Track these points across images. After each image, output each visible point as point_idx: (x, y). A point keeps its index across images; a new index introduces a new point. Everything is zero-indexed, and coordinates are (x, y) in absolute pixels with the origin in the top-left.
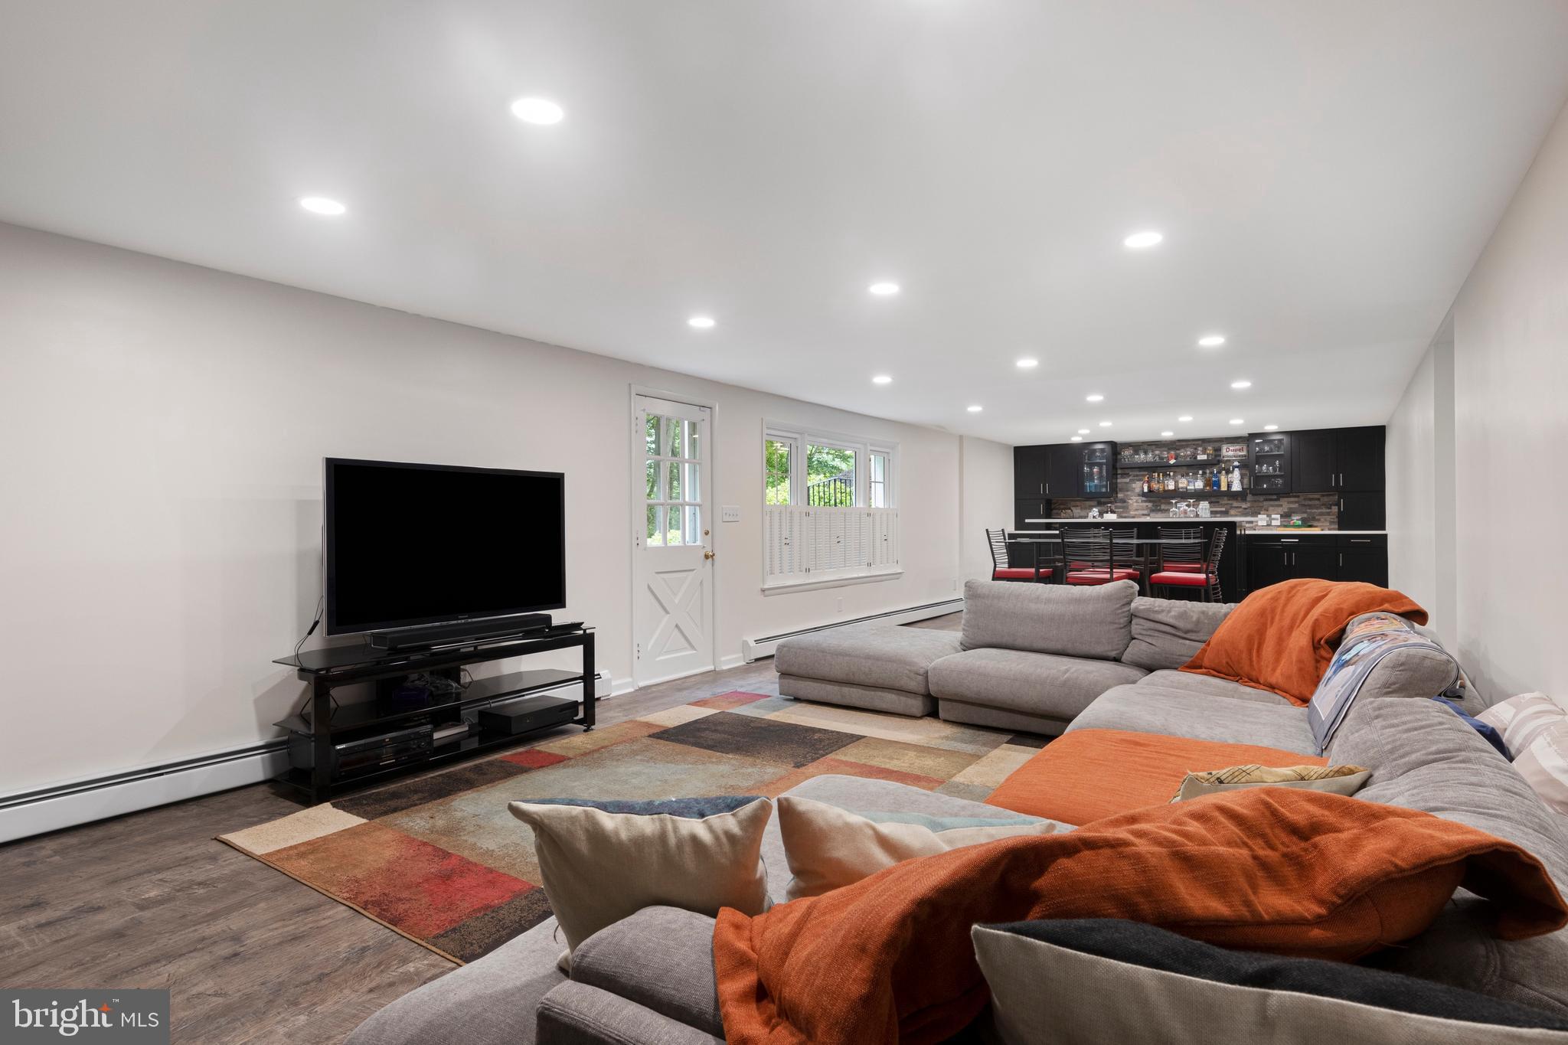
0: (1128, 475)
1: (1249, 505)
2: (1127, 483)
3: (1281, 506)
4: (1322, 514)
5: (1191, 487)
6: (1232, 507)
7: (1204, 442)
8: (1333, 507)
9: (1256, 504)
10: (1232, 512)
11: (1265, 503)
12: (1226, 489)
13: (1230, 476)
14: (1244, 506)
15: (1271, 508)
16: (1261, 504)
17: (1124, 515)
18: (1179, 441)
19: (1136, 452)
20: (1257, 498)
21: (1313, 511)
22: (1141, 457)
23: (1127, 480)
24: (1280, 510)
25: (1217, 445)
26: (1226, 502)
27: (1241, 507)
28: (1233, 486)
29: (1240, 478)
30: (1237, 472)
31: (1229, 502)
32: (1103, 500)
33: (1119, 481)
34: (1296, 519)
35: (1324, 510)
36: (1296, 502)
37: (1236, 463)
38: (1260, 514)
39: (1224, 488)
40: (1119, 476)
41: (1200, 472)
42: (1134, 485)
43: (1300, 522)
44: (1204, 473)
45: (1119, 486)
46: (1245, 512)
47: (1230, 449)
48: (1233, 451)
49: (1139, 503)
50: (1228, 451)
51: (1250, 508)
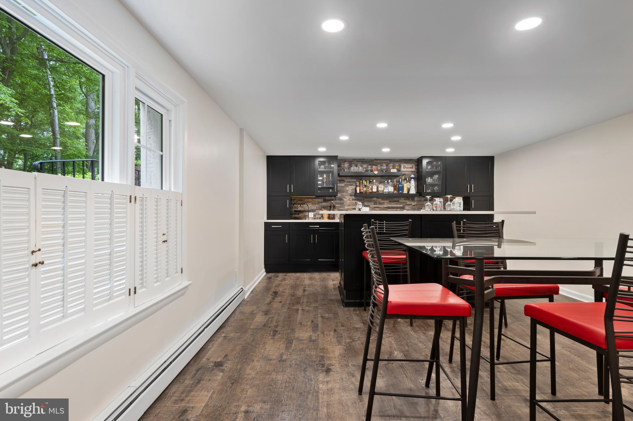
1: (416, 203)
2: (343, 187)
5: (386, 190)
6: (406, 205)
7: (392, 161)
9: (420, 203)
10: (407, 207)
12: (407, 193)
13: (409, 184)
14: (413, 204)
16: (422, 203)
17: (341, 209)
18: (376, 160)
19: (351, 165)
22: (354, 169)
23: (343, 185)
25: (399, 164)
26: (403, 201)
27: (411, 204)
28: (410, 191)
29: (414, 186)
30: (413, 182)
32: (327, 198)
33: (338, 185)
37: (411, 176)
38: (422, 209)
39: (405, 191)
41: (391, 181)
42: (347, 188)
44: (394, 182)
45: (338, 188)
46: (413, 208)
47: (405, 166)
48: (407, 168)
49: (350, 200)
50: (404, 168)
51: (417, 205)
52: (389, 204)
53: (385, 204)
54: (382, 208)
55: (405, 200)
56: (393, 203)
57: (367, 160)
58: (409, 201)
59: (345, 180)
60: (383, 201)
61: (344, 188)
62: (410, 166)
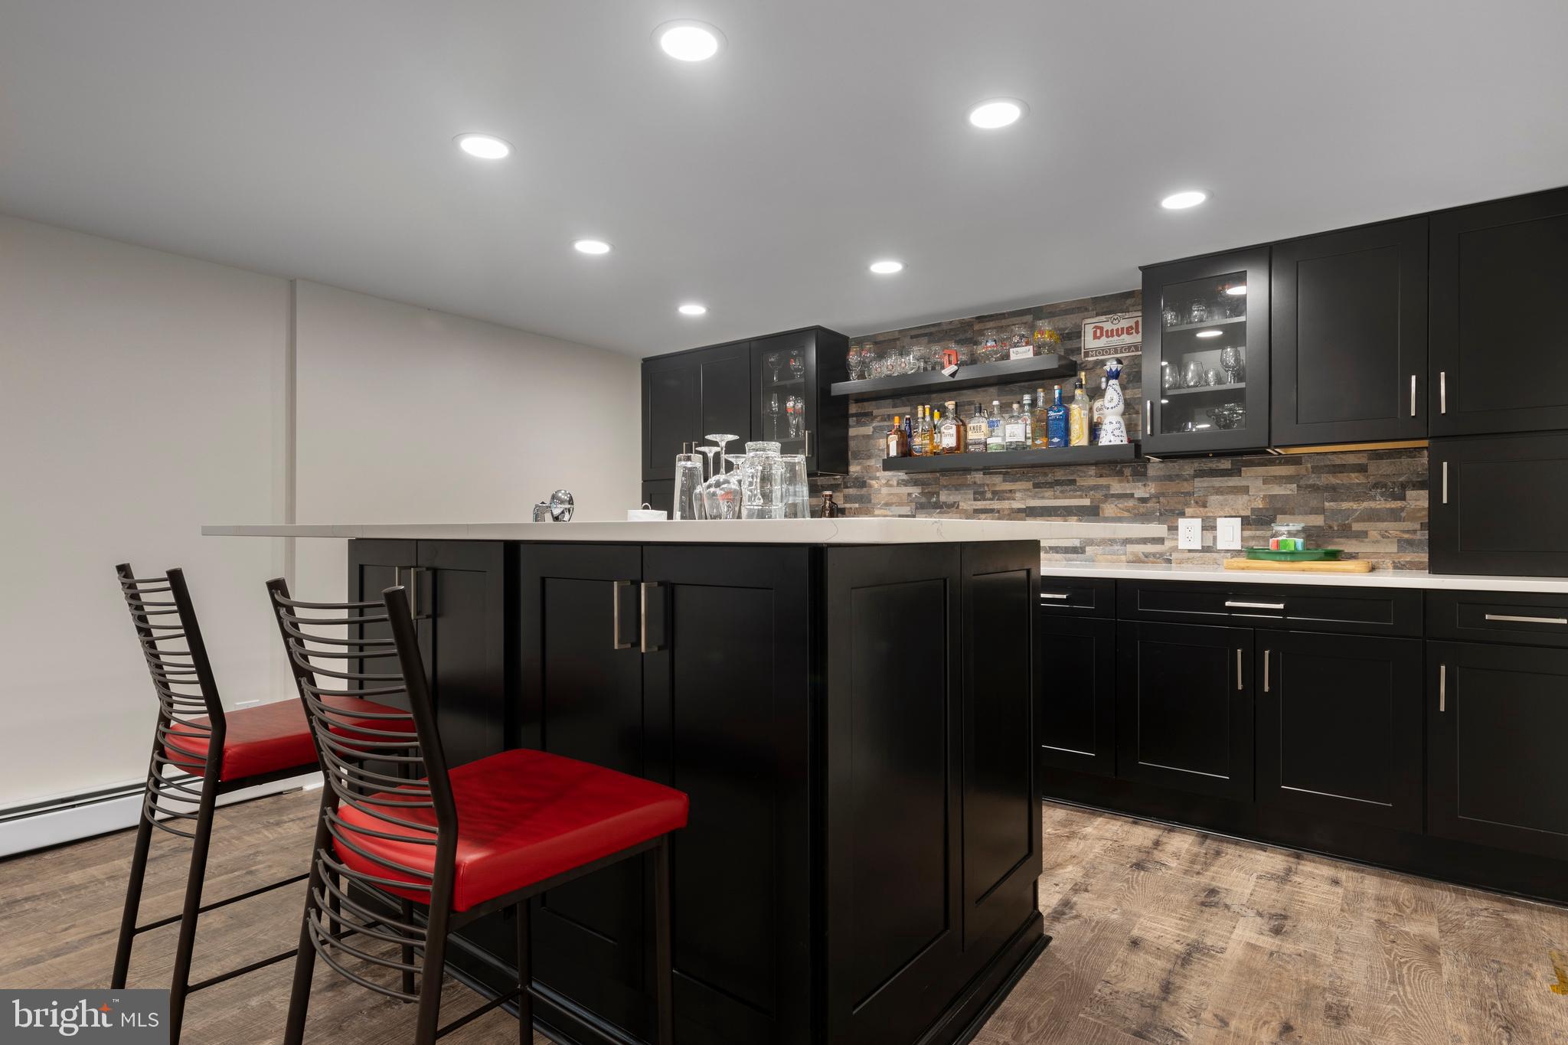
0: (868, 415)
2: (868, 437)
3: (1245, 490)
4: (1372, 516)
5: (995, 442)
6: (1108, 497)
7: (1033, 314)
8: (1410, 494)
9: (1173, 487)
10: (1109, 509)
11: (1199, 483)
12: (1084, 443)
13: (1097, 404)
14: (1140, 492)
15: (1214, 499)
16: (1186, 487)
18: (981, 319)
19: (881, 356)
20: (1174, 467)
21: (1345, 505)
23: (868, 430)
24: (1240, 504)
25: (1067, 322)
26: (1092, 482)
27: (1132, 495)
28: (1103, 433)
29: (1121, 407)
30: (1113, 394)
31: (1103, 481)
33: (852, 432)
34: (1287, 532)
35: (1381, 504)
36: (1289, 479)
37: (1112, 366)
38: (1182, 514)
39: (1079, 437)
40: (852, 421)
41: (1027, 399)
43: (1300, 541)
44: (1034, 403)
45: (852, 444)
46: (1142, 510)
47: (1101, 328)
48: (1110, 334)
49: (891, 486)
50: (1095, 337)
51: (1157, 497)
52: (1034, 497)
53: (1018, 495)
54: (1006, 512)
55: (1101, 476)
56: (1049, 493)
57: (950, 327)
58: (1120, 481)
59: (876, 412)
60: (1008, 486)
61: (872, 441)
62: (1125, 324)
